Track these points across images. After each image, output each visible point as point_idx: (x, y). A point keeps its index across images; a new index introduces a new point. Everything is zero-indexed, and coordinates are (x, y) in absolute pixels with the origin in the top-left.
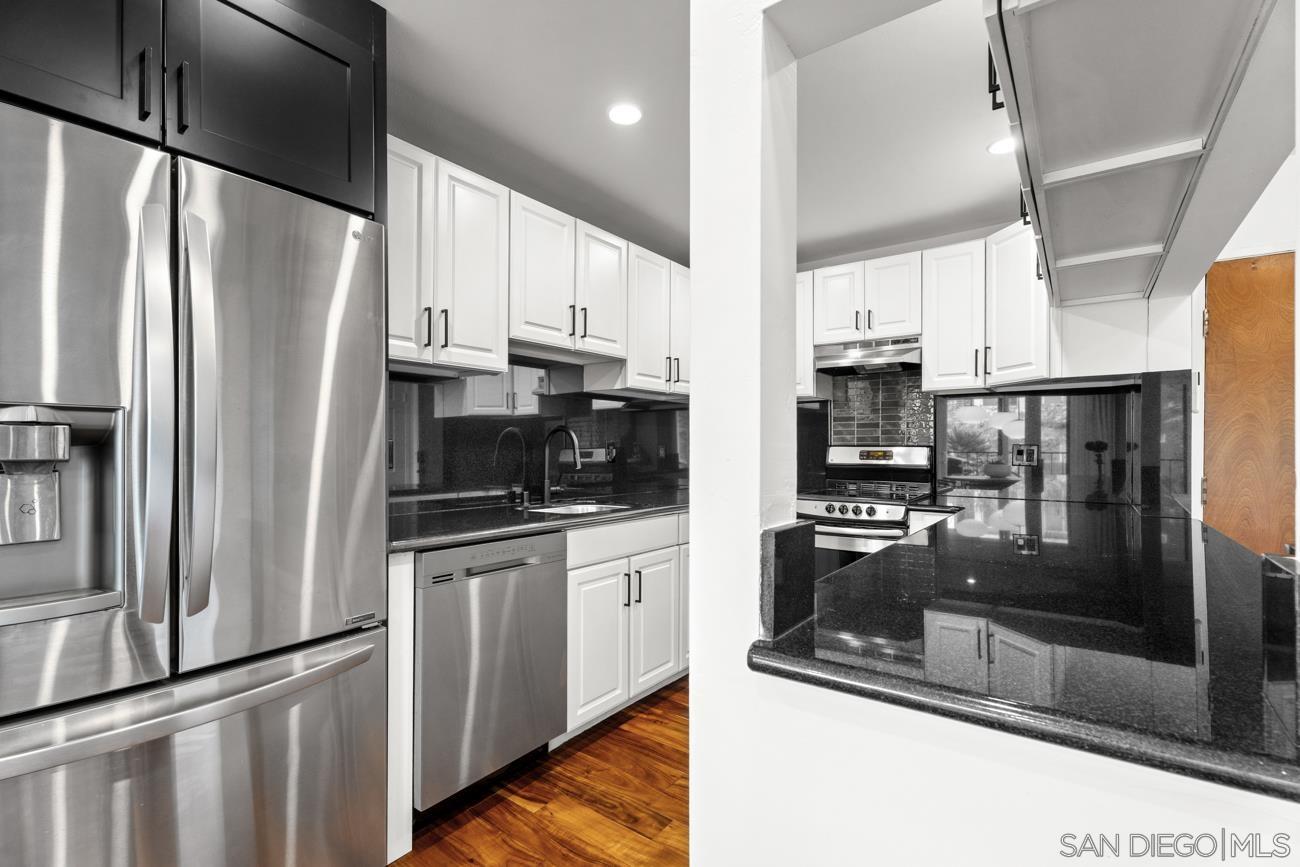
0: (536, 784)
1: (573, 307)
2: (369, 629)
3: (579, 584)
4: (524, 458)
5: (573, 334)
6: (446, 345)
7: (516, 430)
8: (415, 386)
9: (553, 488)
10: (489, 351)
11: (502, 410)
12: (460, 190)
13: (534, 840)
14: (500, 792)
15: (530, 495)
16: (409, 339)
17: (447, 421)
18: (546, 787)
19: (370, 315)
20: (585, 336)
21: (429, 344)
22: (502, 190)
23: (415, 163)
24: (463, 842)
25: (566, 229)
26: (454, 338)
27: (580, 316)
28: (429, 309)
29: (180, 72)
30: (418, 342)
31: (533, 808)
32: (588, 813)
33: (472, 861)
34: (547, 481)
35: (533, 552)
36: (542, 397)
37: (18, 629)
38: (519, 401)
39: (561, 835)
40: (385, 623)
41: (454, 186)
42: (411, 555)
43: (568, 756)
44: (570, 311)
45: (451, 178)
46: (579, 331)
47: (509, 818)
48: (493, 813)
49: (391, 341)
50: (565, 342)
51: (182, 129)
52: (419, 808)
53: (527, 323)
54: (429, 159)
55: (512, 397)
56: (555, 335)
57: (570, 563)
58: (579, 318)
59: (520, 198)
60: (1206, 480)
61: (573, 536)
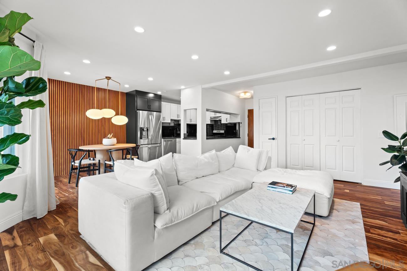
2: (161, 144)
4: (172, 132)
6: (165, 120)
9: (176, 135)
10: (169, 120)
15: (173, 136)
21: (163, 120)
25: (177, 106)
28: (163, 117)
34: (174, 134)
35: (173, 140)
36: (175, 124)
42: (163, 139)
46: (178, 117)
53: (172, 117)
54: (164, 103)
56: (176, 118)
57: (177, 141)
58: (178, 116)
59: (172, 104)
60: (248, 134)
61: (177, 139)
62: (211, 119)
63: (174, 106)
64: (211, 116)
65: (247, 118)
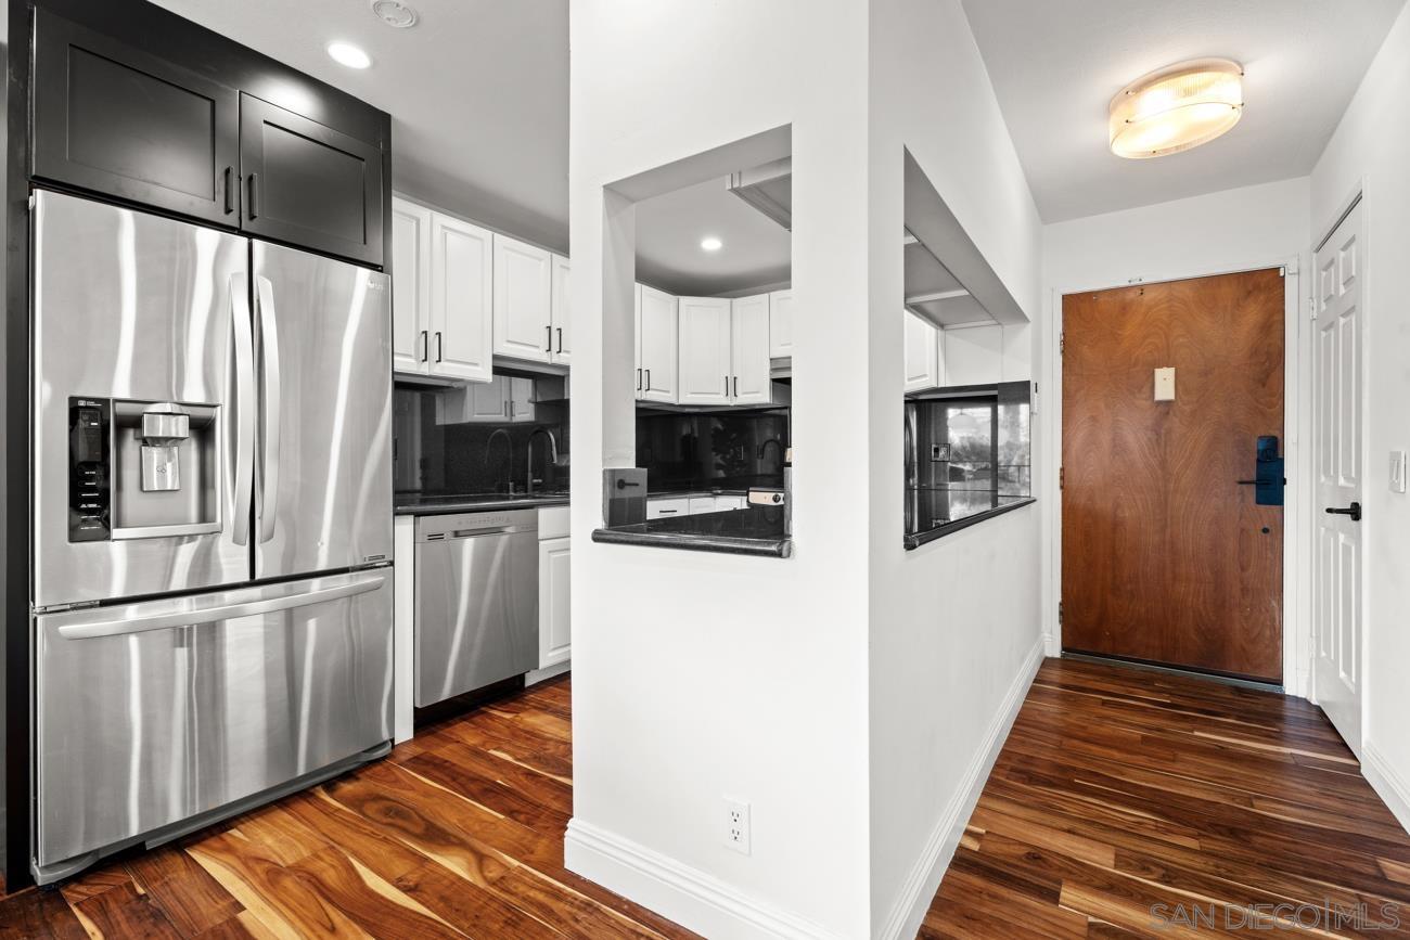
0: (512, 704)
1: (549, 327)
2: (379, 567)
3: (550, 552)
4: (511, 455)
5: (549, 350)
6: (440, 361)
7: (504, 431)
8: (417, 396)
9: (535, 481)
10: (476, 364)
11: (502, 418)
12: (451, 237)
13: (507, 731)
14: (483, 709)
15: (515, 486)
16: (410, 356)
17: (448, 428)
18: (520, 705)
19: (380, 340)
20: (560, 352)
21: (426, 360)
22: (486, 234)
23: (413, 217)
24: (452, 733)
25: (543, 263)
26: (445, 354)
27: (555, 335)
28: (425, 332)
29: (251, 178)
30: (417, 359)
31: (508, 716)
32: (551, 718)
33: (458, 742)
34: (530, 474)
35: (511, 521)
36: (537, 404)
37: (162, 540)
38: (517, 410)
39: (527, 729)
40: (392, 563)
41: (446, 234)
42: (411, 518)
43: (542, 689)
44: (547, 331)
45: (444, 227)
46: (555, 347)
47: (489, 721)
48: (477, 719)
49: (395, 358)
50: (544, 357)
51: (252, 217)
52: (418, 706)
53: (509, 341)
54: (425, 214)
55: (510, 405)
56: (534, 352)
57: (541, 535)
58: (555, 336)
59: (502, 240)
60: (1062, 470)
61: (543, 513)
62: (774, 370)
63: (520, 258)
64: (775, 355)
65: (1059, 360)
